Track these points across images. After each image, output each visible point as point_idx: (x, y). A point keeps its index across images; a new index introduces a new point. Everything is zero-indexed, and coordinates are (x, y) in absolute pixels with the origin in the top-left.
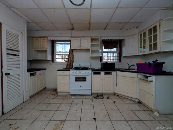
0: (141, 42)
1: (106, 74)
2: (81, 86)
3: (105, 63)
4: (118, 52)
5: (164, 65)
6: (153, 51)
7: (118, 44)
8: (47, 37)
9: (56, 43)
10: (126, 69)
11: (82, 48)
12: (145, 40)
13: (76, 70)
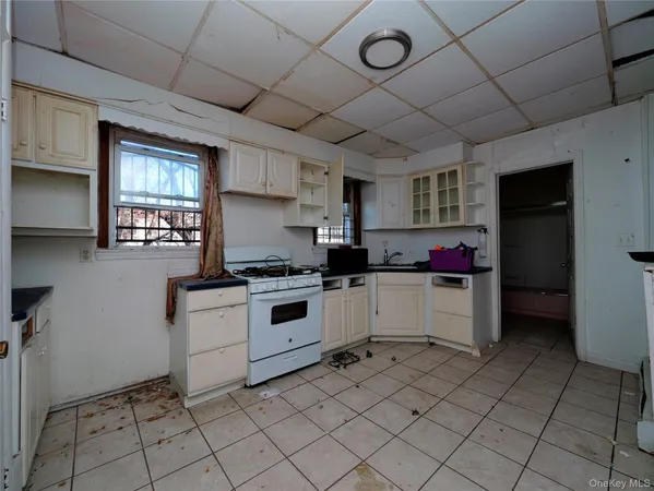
0: (416, 197)
1: (353, 283)
2: (290, 340)
3: (337, 247)
4: (352, 215)
5: (476, 252)
6: (449, 224)
7: (352, 192)
8: (93, 104)
9: (120, 143)
10: (409, 265)
11: (270, 191)
12: (427, 195)
13: (275, 279)
